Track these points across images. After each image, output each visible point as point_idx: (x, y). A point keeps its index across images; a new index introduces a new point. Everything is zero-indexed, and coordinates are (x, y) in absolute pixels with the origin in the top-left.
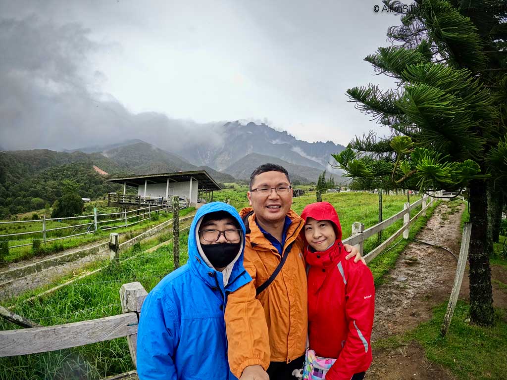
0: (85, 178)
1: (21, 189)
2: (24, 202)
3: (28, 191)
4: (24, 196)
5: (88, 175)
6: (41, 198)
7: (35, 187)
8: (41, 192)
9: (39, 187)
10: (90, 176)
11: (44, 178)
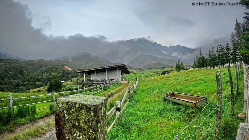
0: (61, 72)
1: (31, 78)
2: (33, 84)
3: (34, 79)
4: (33, 81)
5: (63, 70)
6: (41, 82)
7: (38, 77)
8: (40, 79)
9: (39, 77)
10: (64, 71)
11: (42, 73)
